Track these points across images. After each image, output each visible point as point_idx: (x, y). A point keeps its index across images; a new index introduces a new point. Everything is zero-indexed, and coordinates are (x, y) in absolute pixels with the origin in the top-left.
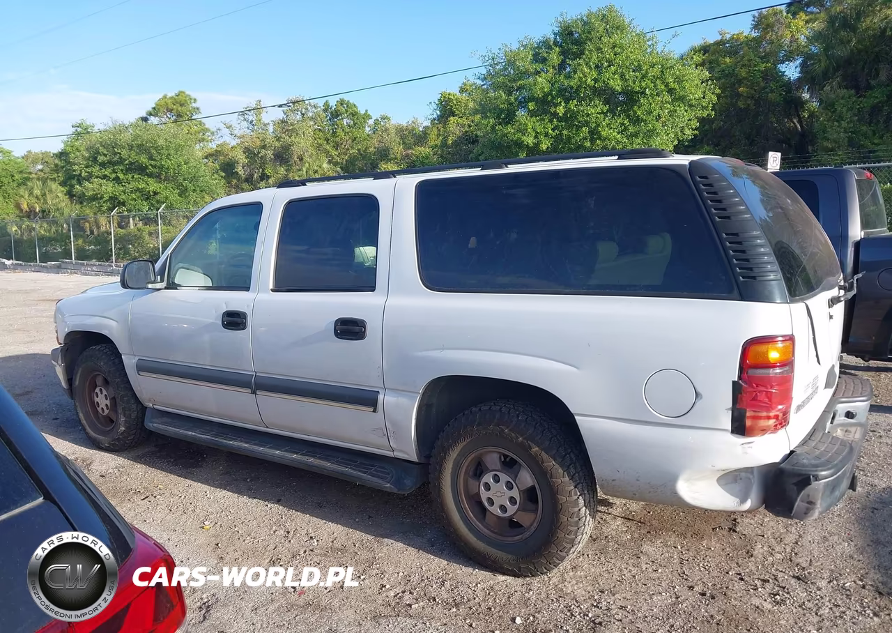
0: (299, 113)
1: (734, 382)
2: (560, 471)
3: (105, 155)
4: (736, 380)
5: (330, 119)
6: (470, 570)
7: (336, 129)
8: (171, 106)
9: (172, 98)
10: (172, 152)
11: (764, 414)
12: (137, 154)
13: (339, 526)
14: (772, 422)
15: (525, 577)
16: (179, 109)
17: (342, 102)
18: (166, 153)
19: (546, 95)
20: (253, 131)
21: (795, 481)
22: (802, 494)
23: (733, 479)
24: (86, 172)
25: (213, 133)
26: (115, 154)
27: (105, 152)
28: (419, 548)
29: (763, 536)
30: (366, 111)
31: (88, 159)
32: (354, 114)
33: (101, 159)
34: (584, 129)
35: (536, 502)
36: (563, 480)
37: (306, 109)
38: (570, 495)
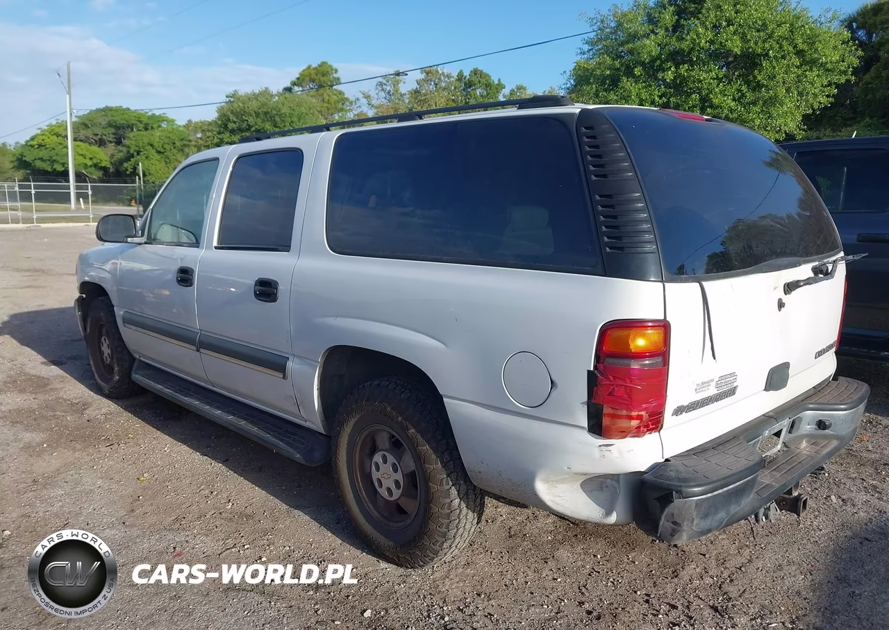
0: (432, 83)
1: (589, 372)
2: (434, 457)
3: (235, 122)
4: (592, 369)
5: (464, 89)
6: (358, 552)
7: (469, 99)
8: (314, 76)
9: (315, 69)
10: (295, 119)
11: (624, 412)
12: (263, 121)
13: (264, 492)
14: (635, 423)
15: (407, 568)
16: (322, 78)
17: (475, 72)
18: (289, 120)
19: (653, 60)
20: (390, 102)
21: (656, 495)
22: (666, 512)
23: (597, 485)
24: (218, 138)
25: (351, 103)
26: (243, 121)
27: (235, 120)
28: (321, 524)
29: (704, 555)
30: (499, 80)
31: (221, 126)
32: (488, 86)
33: (231, 126)
34: (693, 96)
35: (416, 487)
36: (436, 466)
37: (440, 79)
38: (441, 484)
